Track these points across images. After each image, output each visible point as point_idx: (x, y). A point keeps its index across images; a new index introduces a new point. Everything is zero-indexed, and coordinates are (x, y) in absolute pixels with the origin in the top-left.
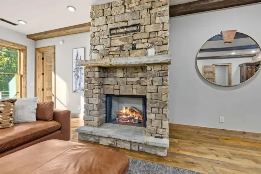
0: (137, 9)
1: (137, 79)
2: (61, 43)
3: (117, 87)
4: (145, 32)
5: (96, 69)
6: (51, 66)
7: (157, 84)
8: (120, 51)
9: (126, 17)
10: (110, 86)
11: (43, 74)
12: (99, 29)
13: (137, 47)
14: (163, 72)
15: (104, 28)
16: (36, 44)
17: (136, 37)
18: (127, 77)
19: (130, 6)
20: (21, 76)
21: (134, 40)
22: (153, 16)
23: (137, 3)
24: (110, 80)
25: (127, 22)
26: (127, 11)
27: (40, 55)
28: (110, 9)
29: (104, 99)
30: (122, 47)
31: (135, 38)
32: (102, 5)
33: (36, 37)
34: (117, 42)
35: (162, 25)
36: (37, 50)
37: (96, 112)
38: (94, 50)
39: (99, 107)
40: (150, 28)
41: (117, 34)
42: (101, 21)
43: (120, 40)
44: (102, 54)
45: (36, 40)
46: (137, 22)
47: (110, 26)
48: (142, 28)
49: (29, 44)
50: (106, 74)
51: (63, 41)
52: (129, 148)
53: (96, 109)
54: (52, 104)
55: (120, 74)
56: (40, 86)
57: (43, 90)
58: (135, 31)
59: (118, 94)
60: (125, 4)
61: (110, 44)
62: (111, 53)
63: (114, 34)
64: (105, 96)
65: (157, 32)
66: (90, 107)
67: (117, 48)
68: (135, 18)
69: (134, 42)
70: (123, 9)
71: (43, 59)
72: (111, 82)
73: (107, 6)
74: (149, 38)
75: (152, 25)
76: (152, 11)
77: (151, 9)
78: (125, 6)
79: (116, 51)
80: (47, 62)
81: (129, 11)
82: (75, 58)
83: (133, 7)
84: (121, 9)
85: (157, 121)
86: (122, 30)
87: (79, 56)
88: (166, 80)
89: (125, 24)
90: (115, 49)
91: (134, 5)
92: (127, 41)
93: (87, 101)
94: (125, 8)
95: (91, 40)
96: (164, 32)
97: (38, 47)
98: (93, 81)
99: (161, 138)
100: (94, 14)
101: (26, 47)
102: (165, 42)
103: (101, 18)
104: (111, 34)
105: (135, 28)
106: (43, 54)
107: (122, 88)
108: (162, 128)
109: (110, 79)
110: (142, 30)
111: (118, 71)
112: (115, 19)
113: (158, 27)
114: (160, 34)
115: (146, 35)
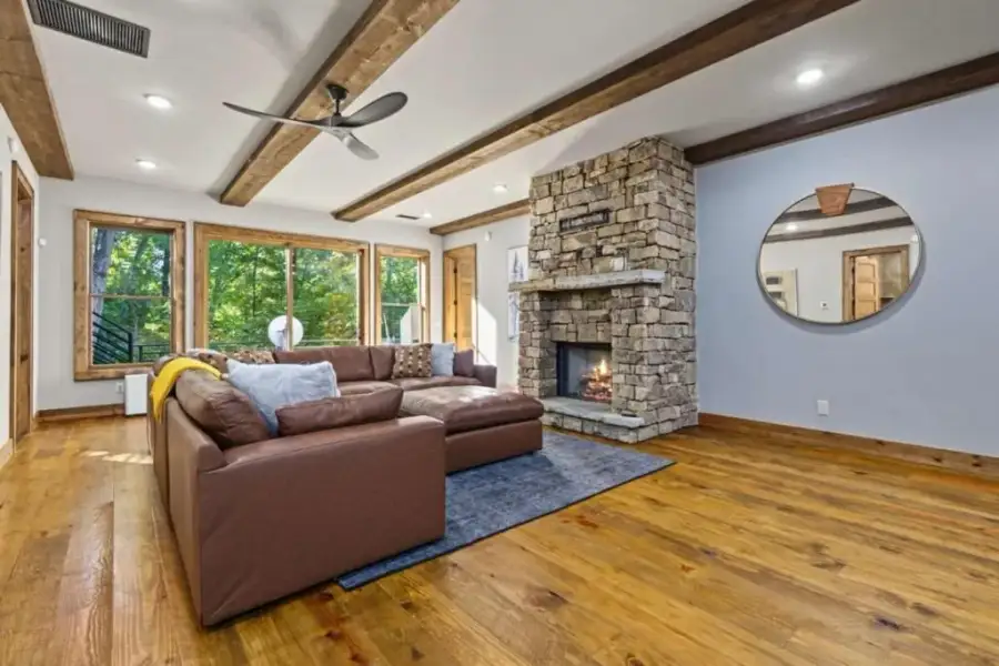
0: (602, 180)
1: (604, 312)
2: (487, 238)
3: (571, 327)
4: (617, 223)
5: (536, 297)
6: (469, 284)
7: (627, 321)
8: (577, 260)
9: (587, 196)
10: (561, 326)
11: (456, 303)
12: (543, 220)
13: (604, 251)
14: (636, 299)
15: (551, 218)
16: (443, 244)
17: (603, 232)
18: (588, 308)
19: (592, 175)
20: (423, 309)
21: (600, 239)
22: (629, 191)
23: (604, 170)
24: (560, 316)
25: (586, 204)
26: (589, 184)
27: (451, 264)
28: (559, 183)
29: (554, 351)
30: (579, 252)
31: (600, 235)
32: (547, 176)
33: (444, 231)
34: (573, 243)
35: (644, 208)
36: (446, 254)
37: (535, 372)
38: (534, 261)
39: (543, 364)
40: (625, 216)
41: (571, 227)
42: (545, 205)
43: (578, 238)
44: (547, 266)
45: (443, 235)
46: (604, 204)
47: (561, 214)
48: (612, 215)
49: (433, 245)
50: (555, 303)
51: (490, 234)
52: (579, 429)
53: (536, 366)
54: (470, 354)
55: (577, 303)
56: (451, 329)
57: (456, 335)
58: (601, 223)
59: (573, 340)
60: (585, 171)
61: (561, 247)
62: (563, 265)
63: (566, 229)
64: (555, 345)
65: (637, 221)
66: (528, 363)
67: (572, 254)
68: (600, 197)
69: (599, 243)
70: (581, 182)
71: (455, 271)
72: (563, 317)
73: (555, 178)
74: (623, 234)
75: (628, 210)
76: (630, 183)
77: (627, 178)
78: (584, 175)
79: (570, 261)
80: (462, 276)
81: (591, 185)
82: (511, 267)
83: (596, 178)
84: (577, 182)
85: (627, 387)
86: (580, 222)
87: (519, 264)
88: (641, 315)
89: (583, 210)
90: (568, 257)
91: (598, 173)
92: (587, 241)
93: (523, 353)
94: (584, 180)
95: (532, 241)
96: (648, 221)
97: (447, 248)
98: (533, 318)
99: (634, 416)
100: (535, 194)
101: (429, 253)
102: (650, 241)
103: (546, 200)
104: (562, 230)
105: (600, 217)
106: (456, 260)
107: (581, 329)
108: (634, 400)
109: (562, 313)
110: (612, 220)
111: (574, 297)
112: (567, 201)
113: (638, 213)
114: (641, 225)
115: (617, 229)
